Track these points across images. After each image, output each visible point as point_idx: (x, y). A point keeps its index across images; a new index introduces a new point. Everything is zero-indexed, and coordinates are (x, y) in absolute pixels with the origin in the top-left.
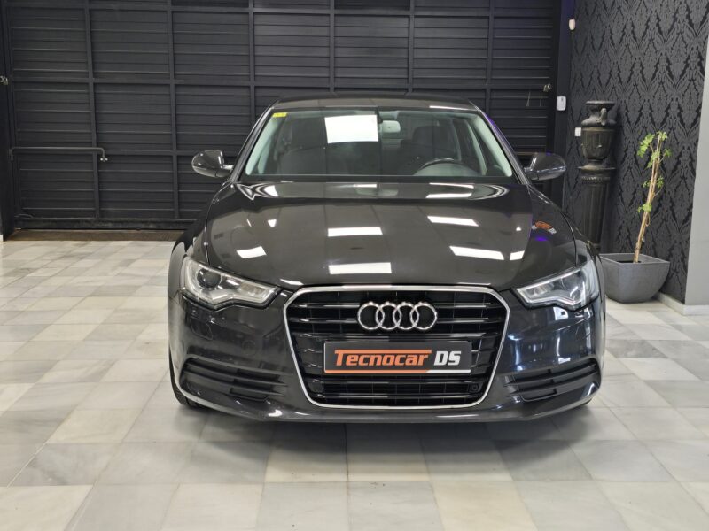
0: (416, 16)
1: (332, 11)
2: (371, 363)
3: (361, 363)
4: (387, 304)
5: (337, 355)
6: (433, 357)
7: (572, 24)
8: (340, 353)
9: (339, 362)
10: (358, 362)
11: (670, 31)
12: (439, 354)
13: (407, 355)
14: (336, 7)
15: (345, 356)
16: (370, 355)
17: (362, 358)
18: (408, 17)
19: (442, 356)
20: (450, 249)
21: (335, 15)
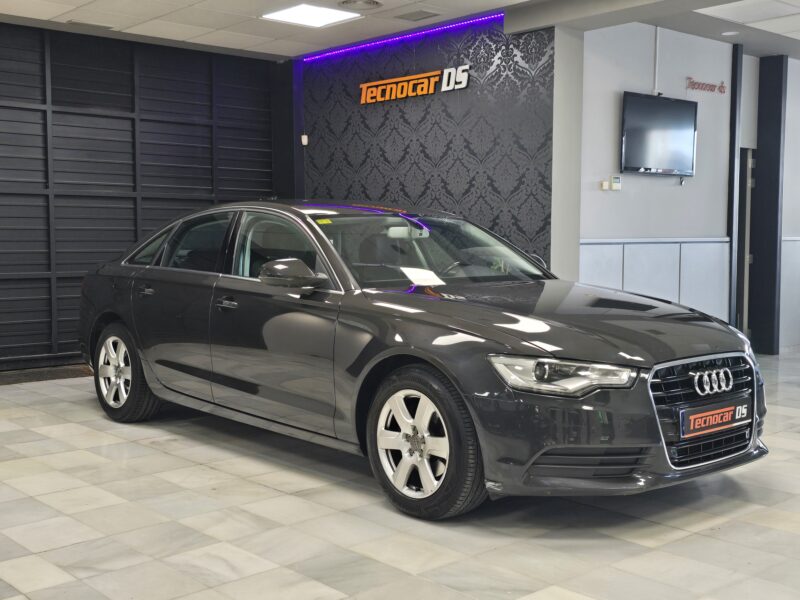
1: (49, 107)
2: (707, 424)
6: (735, 411)
7: (305, 140)
8: (692, 418)
9: (692, 426)
10: (701, 425)
11: (488, 153)
12: (738, 408)
13: (724, 413)
14: (54, 102)
16: (707, 416)
17: (703, 420)
18: (133, 120)
21: (54, 112)
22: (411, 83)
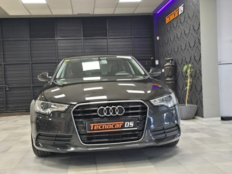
0: (109, 39)
1: (82, 38)
2: (103, 128)
3: (100, 128)
4: (107, 107)
5: (91, 126)
6: (124, 124)
7: (158, 38)
8: (92, 125)
9: (92, 129)
10: (98, 128)
11: (188, 34)
12: (126, 123)
13: (115, 124)
14: (84, 37)
15: (94, 126)
16: (103, 125)
17: (100, 126)
18: (107, 39)
19: (127, 124)
20: (127, 91)
21: (84, 39)
22: (174, 14)
